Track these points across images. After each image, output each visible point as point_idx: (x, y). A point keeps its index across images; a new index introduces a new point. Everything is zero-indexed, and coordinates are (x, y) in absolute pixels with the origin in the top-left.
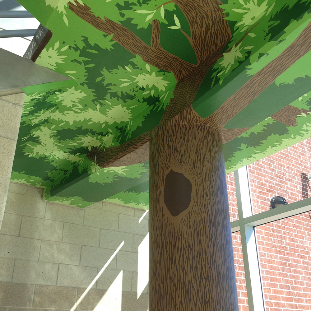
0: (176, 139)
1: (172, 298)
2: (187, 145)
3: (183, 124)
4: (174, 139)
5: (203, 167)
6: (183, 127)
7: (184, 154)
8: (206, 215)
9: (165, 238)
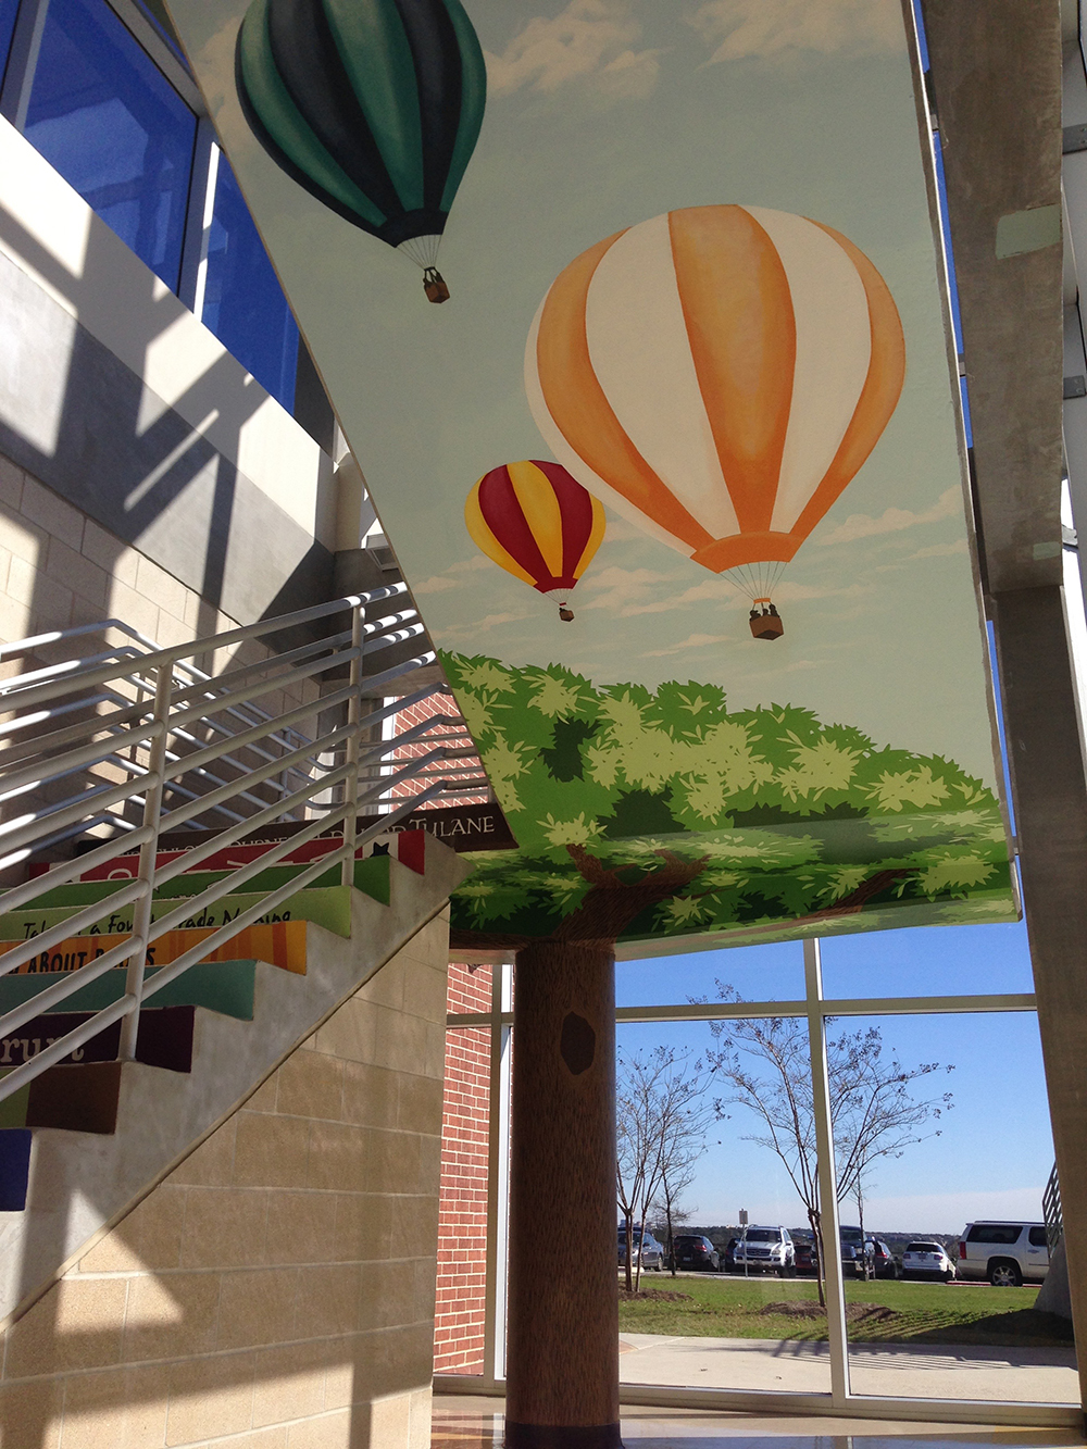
2: (592, 980)
9: (560, 1101)
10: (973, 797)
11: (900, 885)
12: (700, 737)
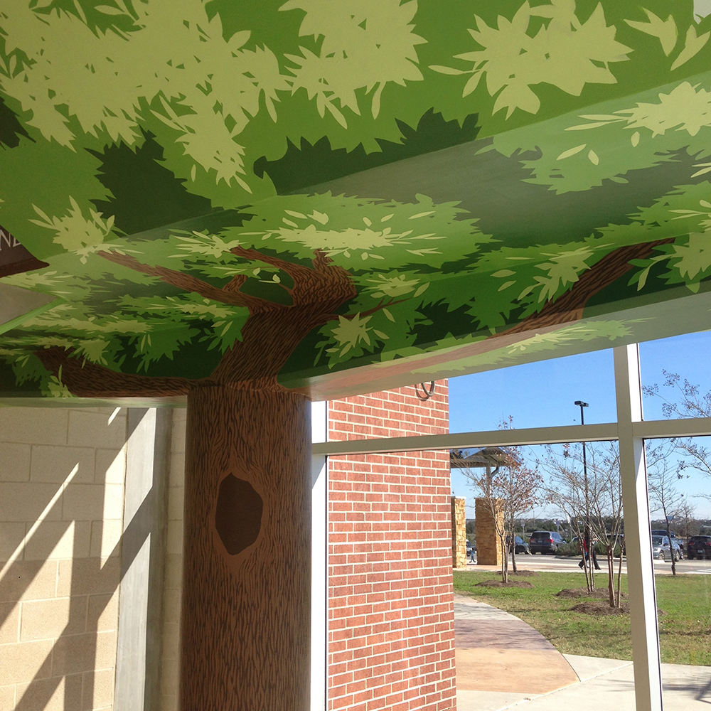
0: (241, 417)
1: (222, 683)
2: (260, 432)
3: (254, 392)
4: (238, 418)
5: (282, 470)
6: (254, 396)
7: (253, 447)
8: (281, 554)
9: (214, 589)
10: (680, 46)
11: (641, 269)
12: (127, 13)
